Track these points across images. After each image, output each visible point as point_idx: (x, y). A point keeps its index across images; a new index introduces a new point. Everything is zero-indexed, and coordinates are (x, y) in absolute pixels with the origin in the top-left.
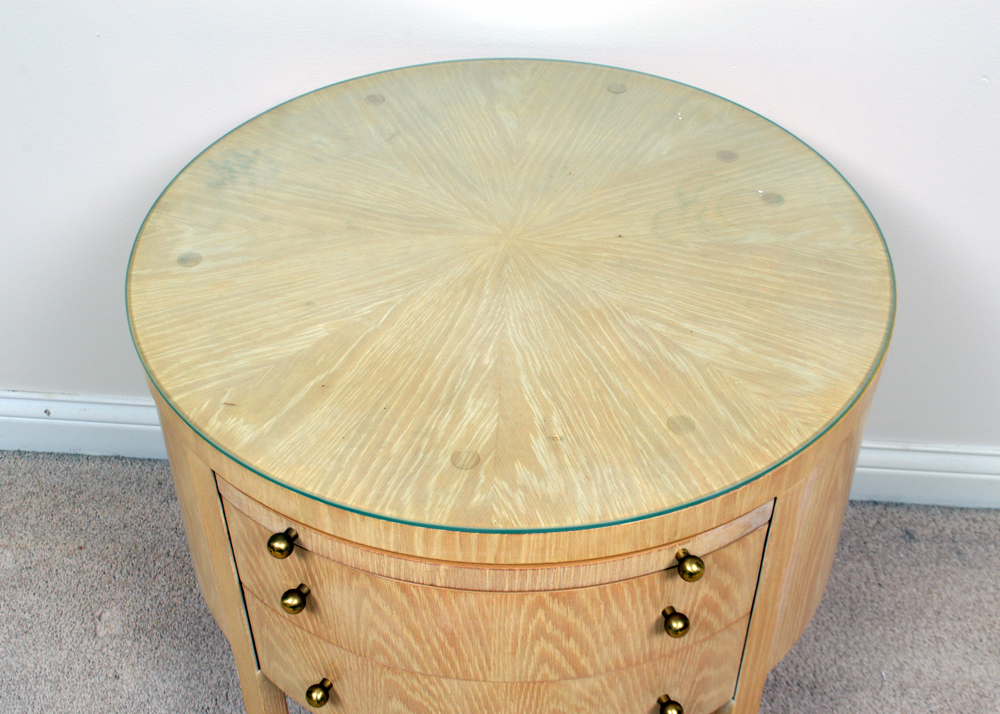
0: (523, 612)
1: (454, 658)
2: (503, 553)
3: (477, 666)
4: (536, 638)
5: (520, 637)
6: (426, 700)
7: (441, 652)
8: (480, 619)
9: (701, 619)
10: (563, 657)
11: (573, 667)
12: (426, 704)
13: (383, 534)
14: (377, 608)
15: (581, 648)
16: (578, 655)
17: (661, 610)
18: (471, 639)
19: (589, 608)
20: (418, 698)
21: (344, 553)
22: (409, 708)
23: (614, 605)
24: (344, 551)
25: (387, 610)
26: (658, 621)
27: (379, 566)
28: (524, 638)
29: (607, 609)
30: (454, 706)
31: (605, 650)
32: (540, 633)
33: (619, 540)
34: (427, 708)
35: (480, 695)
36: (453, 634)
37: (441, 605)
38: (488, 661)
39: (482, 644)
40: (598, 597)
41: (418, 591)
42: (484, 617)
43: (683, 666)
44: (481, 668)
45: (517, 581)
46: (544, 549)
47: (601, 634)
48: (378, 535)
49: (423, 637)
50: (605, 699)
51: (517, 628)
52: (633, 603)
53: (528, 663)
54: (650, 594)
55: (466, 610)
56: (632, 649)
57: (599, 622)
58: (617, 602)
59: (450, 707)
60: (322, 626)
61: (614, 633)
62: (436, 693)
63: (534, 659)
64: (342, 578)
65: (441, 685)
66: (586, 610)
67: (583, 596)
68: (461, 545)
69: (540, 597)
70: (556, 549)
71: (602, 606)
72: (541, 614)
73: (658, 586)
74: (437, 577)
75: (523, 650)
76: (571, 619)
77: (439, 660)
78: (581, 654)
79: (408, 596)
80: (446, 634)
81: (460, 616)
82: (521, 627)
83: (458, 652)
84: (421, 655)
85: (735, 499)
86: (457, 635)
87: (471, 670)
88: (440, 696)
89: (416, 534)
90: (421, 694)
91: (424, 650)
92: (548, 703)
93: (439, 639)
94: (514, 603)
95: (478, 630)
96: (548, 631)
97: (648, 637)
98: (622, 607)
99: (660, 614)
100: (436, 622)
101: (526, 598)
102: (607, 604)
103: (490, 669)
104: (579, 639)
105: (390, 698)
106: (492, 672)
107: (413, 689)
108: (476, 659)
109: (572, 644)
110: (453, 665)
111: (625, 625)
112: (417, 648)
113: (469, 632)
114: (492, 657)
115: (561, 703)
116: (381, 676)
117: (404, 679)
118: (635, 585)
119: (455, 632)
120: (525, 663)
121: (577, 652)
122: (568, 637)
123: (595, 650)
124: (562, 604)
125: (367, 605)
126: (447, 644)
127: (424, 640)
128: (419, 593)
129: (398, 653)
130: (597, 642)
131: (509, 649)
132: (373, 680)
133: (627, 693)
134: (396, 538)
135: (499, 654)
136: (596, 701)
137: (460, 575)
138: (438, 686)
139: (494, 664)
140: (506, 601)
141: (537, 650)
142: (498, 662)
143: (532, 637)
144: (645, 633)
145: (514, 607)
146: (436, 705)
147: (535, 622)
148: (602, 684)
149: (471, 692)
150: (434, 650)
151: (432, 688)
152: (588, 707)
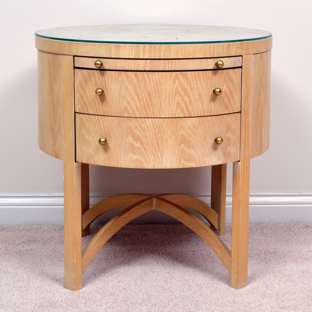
0: (172, 81)
1: (150, 107)
2: (166, 54)
3: (157, 109)
4: (176, 94)
5: (171, 94)
6: (140, 132)
7: (146, 104)
8: (159, 85)
9: (225, 102)
10: (184, 105)
11: (187, 111)
12: (140, 135)
13: (131, 51)
14: (127, 88)
15: (190, 101)
16: (189, 105)
17: (213, 90)
18: (156, 95)
19: (191, 81)
20: (137, 133)
21: (118, 64)
22: (134, 139)
23: (198, 82)
24: (118, 63)
25: (129, 87)
26: (212, 95)
27: (129, 66)
28: (172, 94)
29: (197, 84)
30: (149, 134)
31: (197, 104)
32: (177, 92)
33: (199, 51)
34: (140, 137)
35: (158, 126)
36: (150, 94)
37: (147, 80)
38: (161, 107)
39: (159, 98)
40: (194, 77)
41: (140, 75)
42: (160, 84)
43: (221, 125)
44: (159, 110)
45: (170, 66)
46: (178, 52)
47: (195, 95)
48: (129, 52)
49: (141, 98)
50: (198, 132)
51: (170, 89)
52: (204, 82)
53: (173, 108)
54: (209, 80)
55: (155, 81)
56: (205, 107)
57: (194, 88)
58: (199, 80)
59: (148, 134)
60: (106, 108)
61: (199, 96)
62: (144, 128)
63: (175, 104)
64: (116, 78)
65: (146, 123)
66: (190, 82)
67: (189, 75)
68: (154, 51)
69: (177, 74)
70: (181, 52)
71: (195, 81)
72: (177, 82)
73: (211, 77)
74: (147, 66)
75: (172, 100)
76: (186, 86)
77: (145, 109)
78: (190, 104)
79: (137, 78)
80: (148, 94)
81: (153, 84)
82: (171, 88)
83: (152, 103)
84: (140, 108)
85: (230, 47)
86: (151, 94)
87: (156, 112)
88: (145, 129)
89: (141, 49)
90: (139, 129)
91: (140, 104)
92: (180, 130)
93: (146, 98)
94: (169, 77)
95: (158, 91)
96: (179, 91)
97: (210, 102)
98: (201, 84)
99: (212, 92)
100: (145, 89)
101: (173, 75)
102: (196, 80)
103: (161, 110)
104: (189, 97)
105: (128, 136)
106: (162, 112)
107: (136, 128)
108: (157, 106)
109: (186, 99)
110: (150, 111)
111: (202, 93)
112: (138, 104)
113: (155, 92)
114: (162, 105)
115: (184, 130)
116: (125, 125)
117: (133, 123)
118: (204, 74)
119: (151, 93)
120: (172, 107)
121: (188, 103)
122: (185, 94)
123: (194, 104)
124: (183, 78)
125: (123, 87)
126: (148, 100)
127: (141, 99)
128: (140, 76)
129: (132, 109)
130: (194, 99)
131: (167, 100)
132: (122, 128)
133: (205, 131)
134: (135, 52)
135: (164, 103)
136: (195, 132)
137: (153, 64)
138: (145, 123)
139: (163, 108)
140: (167, 76)
141: (176, 100)
142: (164, 107)
143: (175, 94)
144: (209, 99)
145: (169, 79)
146: (143, 134)
147: (175, 86)
148: (196, 122)
149: (155, 124)
150: (144, 104)
151: (142, 125)
152: (192, 134)
